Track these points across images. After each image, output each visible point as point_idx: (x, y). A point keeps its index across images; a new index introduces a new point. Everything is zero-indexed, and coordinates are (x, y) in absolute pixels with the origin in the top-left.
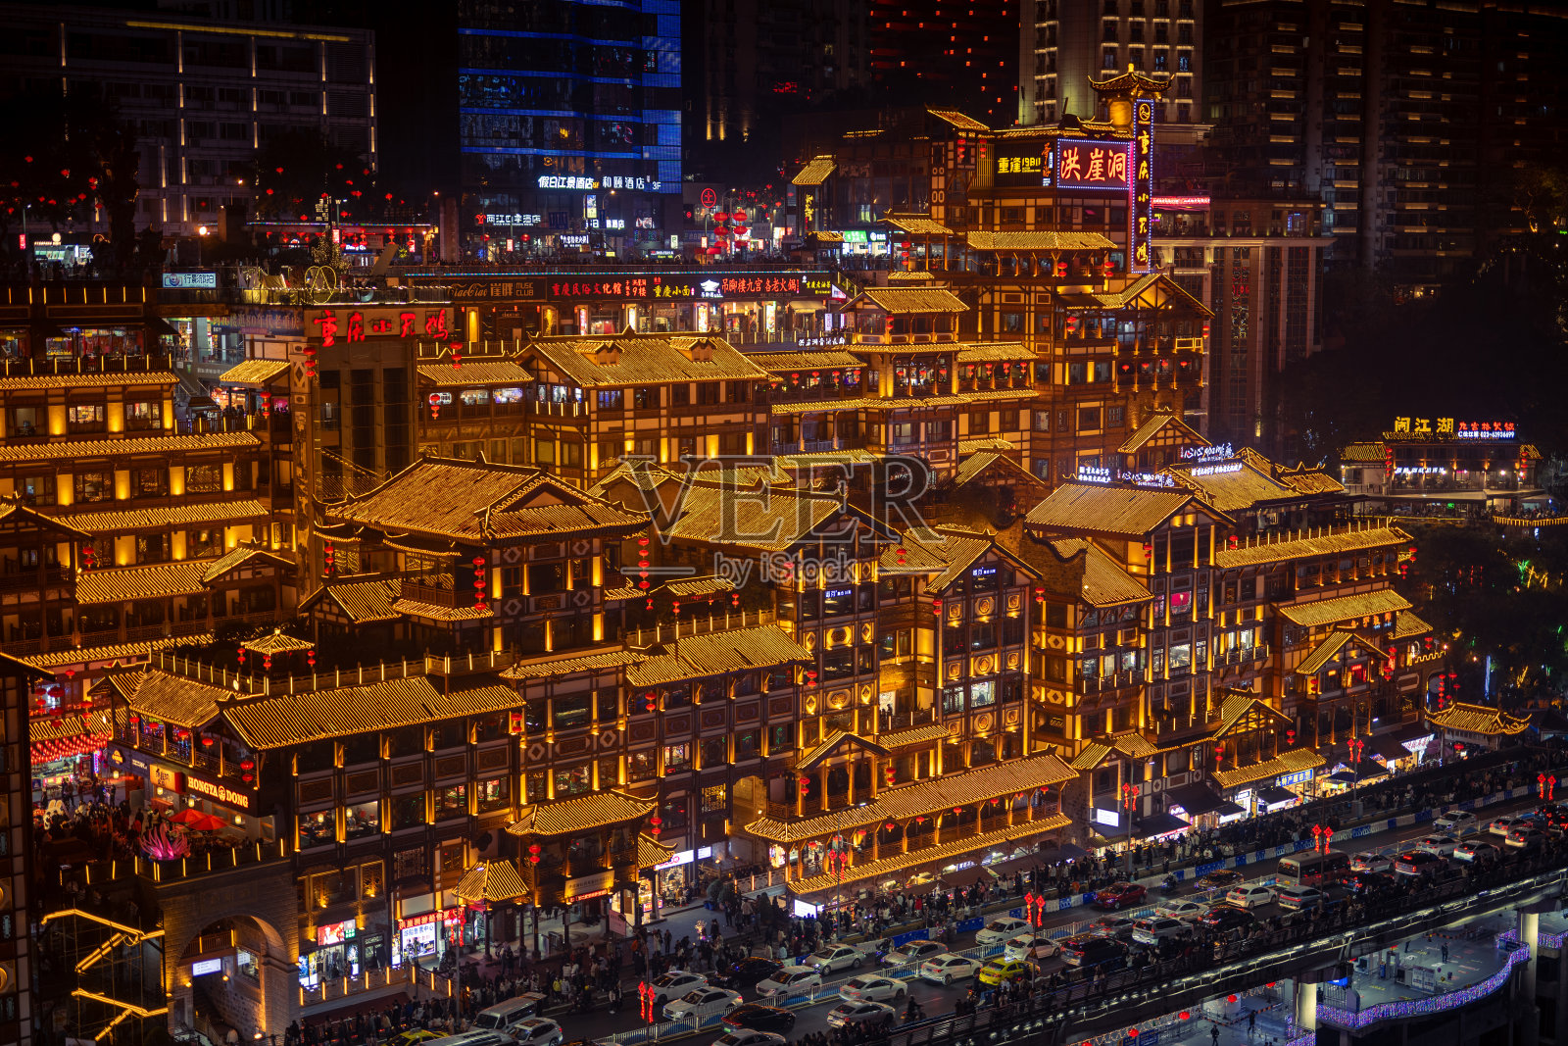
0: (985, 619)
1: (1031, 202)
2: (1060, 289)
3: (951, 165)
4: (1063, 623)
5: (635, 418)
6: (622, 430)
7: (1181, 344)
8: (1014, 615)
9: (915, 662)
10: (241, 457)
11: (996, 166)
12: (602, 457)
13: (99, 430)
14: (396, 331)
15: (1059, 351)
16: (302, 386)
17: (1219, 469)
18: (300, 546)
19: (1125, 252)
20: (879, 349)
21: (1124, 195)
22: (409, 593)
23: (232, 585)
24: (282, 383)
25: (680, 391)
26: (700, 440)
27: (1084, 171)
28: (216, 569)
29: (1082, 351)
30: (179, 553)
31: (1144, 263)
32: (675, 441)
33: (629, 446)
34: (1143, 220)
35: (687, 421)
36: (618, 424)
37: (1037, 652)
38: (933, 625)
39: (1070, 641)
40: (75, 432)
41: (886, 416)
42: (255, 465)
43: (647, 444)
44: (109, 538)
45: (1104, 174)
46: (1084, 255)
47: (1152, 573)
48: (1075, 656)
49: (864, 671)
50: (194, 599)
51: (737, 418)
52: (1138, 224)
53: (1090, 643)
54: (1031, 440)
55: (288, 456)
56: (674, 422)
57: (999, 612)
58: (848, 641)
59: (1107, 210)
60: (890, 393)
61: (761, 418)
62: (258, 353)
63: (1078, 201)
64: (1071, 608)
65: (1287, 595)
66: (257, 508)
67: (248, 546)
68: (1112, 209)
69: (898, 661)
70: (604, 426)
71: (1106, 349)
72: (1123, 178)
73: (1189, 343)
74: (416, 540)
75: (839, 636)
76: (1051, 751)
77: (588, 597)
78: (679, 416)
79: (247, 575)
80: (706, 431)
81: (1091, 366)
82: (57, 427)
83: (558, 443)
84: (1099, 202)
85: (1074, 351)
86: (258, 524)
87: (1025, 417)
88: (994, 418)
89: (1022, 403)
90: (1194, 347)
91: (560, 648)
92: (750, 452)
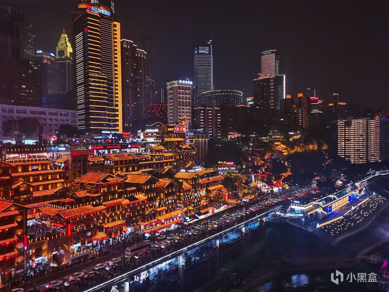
0: (170, 191)
3: (162, 129)
4: (180, 191)
5: (120, 165)
6: (118, 167)
8: (174, 191)
9: (161, 198)
10: (60, 173)
11: (168, 130)
12: (115, 171)
13: (37, 170)
14: (85, 154)
15: (177, 154)
16: (70, 162)
17: (199, 169)
18: (69, 186)
19: (185, 141)
20: (153, 154)
21: (185, 133)
22: (88, 192)
23: (58, 192)
24: (67, 162)
25: (126, 161)
26: (129, 168)
27: (179, 130)
28: (56, 190)
29: (180, 154)
30: (50, 188)
32: (125, 168)
33: (119, 169)
34: (187, 136)
35: (127, 165)
37: (177, 196)
38: (163, 193)
39: (181, 194)
40: (33, 170)
42: (62, 174)
43: (121, 169)
44: (38, 186)
45: (182, 130)
46: (180, 141)
47: (192, 184)
48: (182, 196)
49: (154, 200)
50: (52, 195)
51: (134, 165)
53: (184, 194)
55: (67, 172)
56: (125, 165)
57: (172, 190)
58: (152, 196)
59: (183, 135)
61: (137, 164)
62: (63, 157)
63: (179, 134)
64: (181, 189)
65: (209, 186)
66: (62, 180)
67: (62, 186)
69: (159, 198)
70: (115, 166)
71: (183, 154)
72: (185, 131)
73: (193, 153)
74: (89, 184)
75: (151, 195)
76: (179, 209)
77: (115, 191)
78: (126, 165)
79: (61, 191)
80: (130, 167)
81: (181, 156)
82: (30, 170)
84: (181, 134)
86: (63, 183)
87: (173, 163)
88: (169, 163)
89: (172, 161)
91: (111, 199)
92: (136, 169)
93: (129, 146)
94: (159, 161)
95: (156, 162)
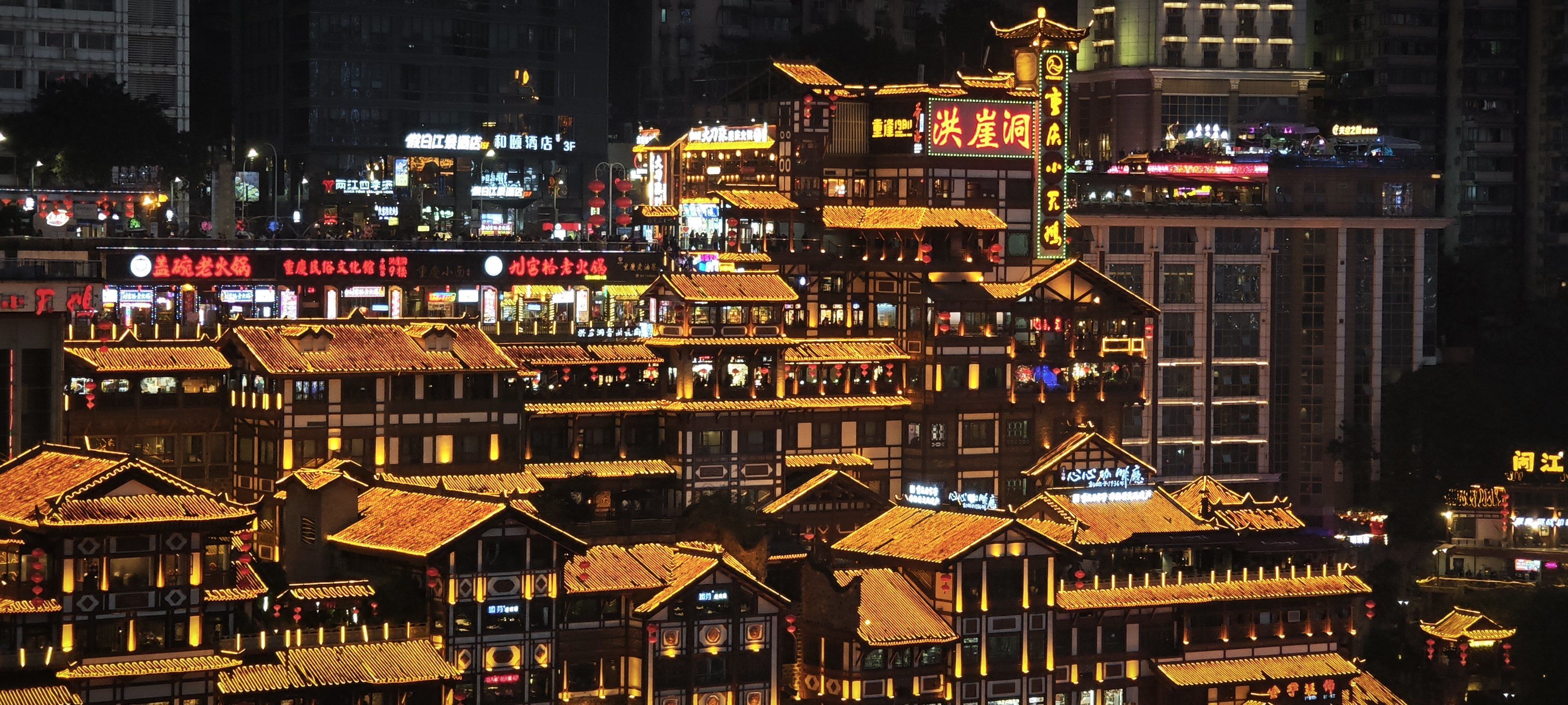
0: (714, 651)
1: (903, 172)
2: (934, 277)
3: (797, 128)
4: (839, 664)
5: (342, 413)
6: (326, 425)
7: (1110, 345)
8: (755, 647)
9: (624, 695)
11: (870, 130)
12: (298, 454)
14: (30, 307)
15: (929, 351)
17: (1115, 496)
19: (1030, 235)
20: (674, 342)
21: (1028, 164)
25: (402, 381)
26: (427, 440)
27: (966, 137)
29: (962, 351)
31: (1055, 247)
32: (395, 442)
33: (334, 444)
34: (1053, 195)
35: (411, 419)
36: (321, 418)
38: (642, 653)
39: (846, 685)
41: (684, 418)
43: (358, 444)
45: (998, 138)
47: (959, 609)
51: (477, 417)
52: (1045, 200)
53: (872, 689)
54: (903, 458)
56: (394, 419)
57: (734, 643)
58: (515, 661)
59: (1002, 184)
60: (689, 395)
61: (510, 418)
63: (960, 172)
64: (846, 645)
65: (1176, 652)
68: (1010, 182)
70: (302, 421)
71: (998, 350)
72: (1026, 144)
73: (1125, 345)
75: (503, 655)
77: (183, 598)
78: (401, 412)
80: (437, 430)
81: (974, 369)
83: (256, 439)
84: (991, 174)
85: (948, 351)
87: (893, 431)
88: (849, 432)
89: (889, 413)
90: (1131, 350)
91: (144, 649)
92: (494, 455)
93: (494, 266)
94: (729, 405)
95: (698, 406)
